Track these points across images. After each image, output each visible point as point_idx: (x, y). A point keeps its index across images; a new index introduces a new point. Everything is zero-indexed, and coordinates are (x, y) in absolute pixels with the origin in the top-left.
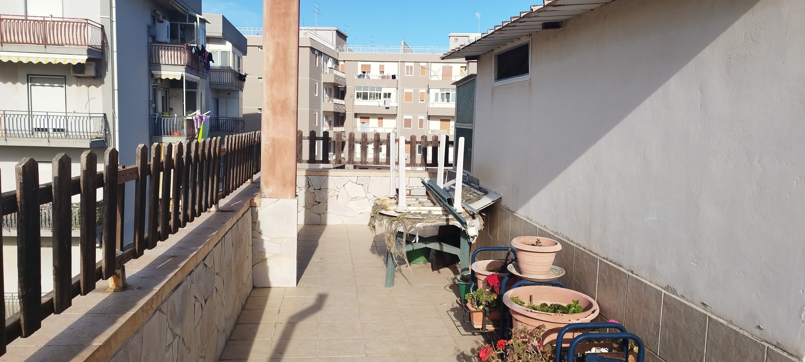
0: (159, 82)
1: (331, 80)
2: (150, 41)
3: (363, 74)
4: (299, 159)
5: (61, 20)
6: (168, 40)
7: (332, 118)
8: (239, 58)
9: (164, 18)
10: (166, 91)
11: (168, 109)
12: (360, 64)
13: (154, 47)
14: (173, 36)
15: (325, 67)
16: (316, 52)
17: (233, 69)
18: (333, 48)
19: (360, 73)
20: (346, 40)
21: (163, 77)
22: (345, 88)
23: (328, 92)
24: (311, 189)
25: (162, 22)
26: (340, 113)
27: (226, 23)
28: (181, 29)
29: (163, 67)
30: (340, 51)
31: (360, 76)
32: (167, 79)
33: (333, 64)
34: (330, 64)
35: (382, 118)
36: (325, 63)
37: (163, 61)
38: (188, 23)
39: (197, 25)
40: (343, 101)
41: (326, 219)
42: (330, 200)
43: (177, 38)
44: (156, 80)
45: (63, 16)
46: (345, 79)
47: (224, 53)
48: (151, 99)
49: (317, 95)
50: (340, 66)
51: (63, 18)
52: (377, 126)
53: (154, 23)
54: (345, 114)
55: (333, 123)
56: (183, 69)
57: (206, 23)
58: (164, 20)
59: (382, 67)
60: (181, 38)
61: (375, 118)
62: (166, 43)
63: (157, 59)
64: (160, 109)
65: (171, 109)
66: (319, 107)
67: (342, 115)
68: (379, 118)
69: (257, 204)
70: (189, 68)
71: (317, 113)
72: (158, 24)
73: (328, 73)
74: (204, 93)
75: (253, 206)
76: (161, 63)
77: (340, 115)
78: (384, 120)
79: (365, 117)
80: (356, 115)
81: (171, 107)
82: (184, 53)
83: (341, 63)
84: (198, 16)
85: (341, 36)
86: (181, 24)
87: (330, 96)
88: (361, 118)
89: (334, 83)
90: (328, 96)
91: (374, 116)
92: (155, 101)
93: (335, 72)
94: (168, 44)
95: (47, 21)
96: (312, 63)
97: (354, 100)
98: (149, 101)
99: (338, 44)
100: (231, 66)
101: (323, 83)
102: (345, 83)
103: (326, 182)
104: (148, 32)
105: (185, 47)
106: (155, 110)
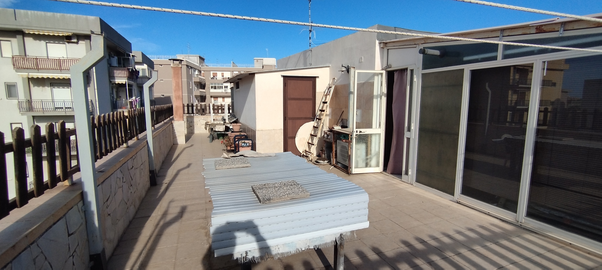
0: (114, 85)
1: (198, 80)
2: (109, 66)
3: (214, 77)
4: (184, 113)
5: (66, 59)
6: (117, 66)
7: (199, 99)
8: (151, 72)
9: (114, 55)
10: (117, 89)
11: (119, 97)
12: (212, 72)
13: (111, 69)
14: (119, 63)
15: (194, 74)
16: (189, 67)
17: (148, 77)
18: (198, 65)
19: (212, 76)
20: (204, 61)
21: (117, 83)
22: (205, 84)
23: (196, 86)
24: (188, 122)
25: (114, 57)
26: (203, 96)
27: (144, 56)
28: (123, 60)
29: (116, 78)
30: (202, 66)
31: (212, 78)
32: (119, 83)
33: (198, 73)
34: (197, 72)
35: (224, 98)
36: (194, 72)
37: (116, 75)
38: (126, 57)
39: (131, 58)
40: (204, 90)
41: (194, 131)
42: (195, 125)
43: (121, 64)
44: (113, 84)
45: (67, 57)
46: (204, 80)
47: (143, 70)
48: (111, 92)
49: (191, 88)
50: (202, 73)
51: (67, 58)
52: (222, 101)
53: (110, 58)
54: (206, 96)
55: (200, 101)
56: (126, 78)
57: (135, 57)
58: (114, 56)
59: (223, 74)
60: (123, 64)
61: (221, 98)
62: (116, 67)
63: (113, 74)
64: (115, 97)
65: (120, 97)
66: (192, 93)
67: (204, 97)
68: (223, 98)
69: (173, 123)
70: (129, 78)
71: (191, 96)
72: (111, 58)
73: (196, 77)
74: (136, 89)
75: (172, 123)
76: (115, 76)
77: (203, 97)
78: (225, 99)
79: (216, 97)
80: (211, 97)
81: (120, 96)
82: (126, 71)
83: (202, 72)
84: (131, 54)
85: (202, 59)
86: (123, 58)
87: (198, 88)
88: (214, 98)
89: (199, 82)
90: (197, 88)
91: (220, 97)
92: (113, 93)
93: (199, 76)
94: (117, 67)
95: (61, 59)
96: (188, 72)
97: (210, 89)
98: (110, 93)
99: (200, 63)
100: (147, 75)
101: (194, 82)
102: (205, 81)
103: (193, 119)
104: (108, 62)
105: (126, 69)
106: (113, 97)
